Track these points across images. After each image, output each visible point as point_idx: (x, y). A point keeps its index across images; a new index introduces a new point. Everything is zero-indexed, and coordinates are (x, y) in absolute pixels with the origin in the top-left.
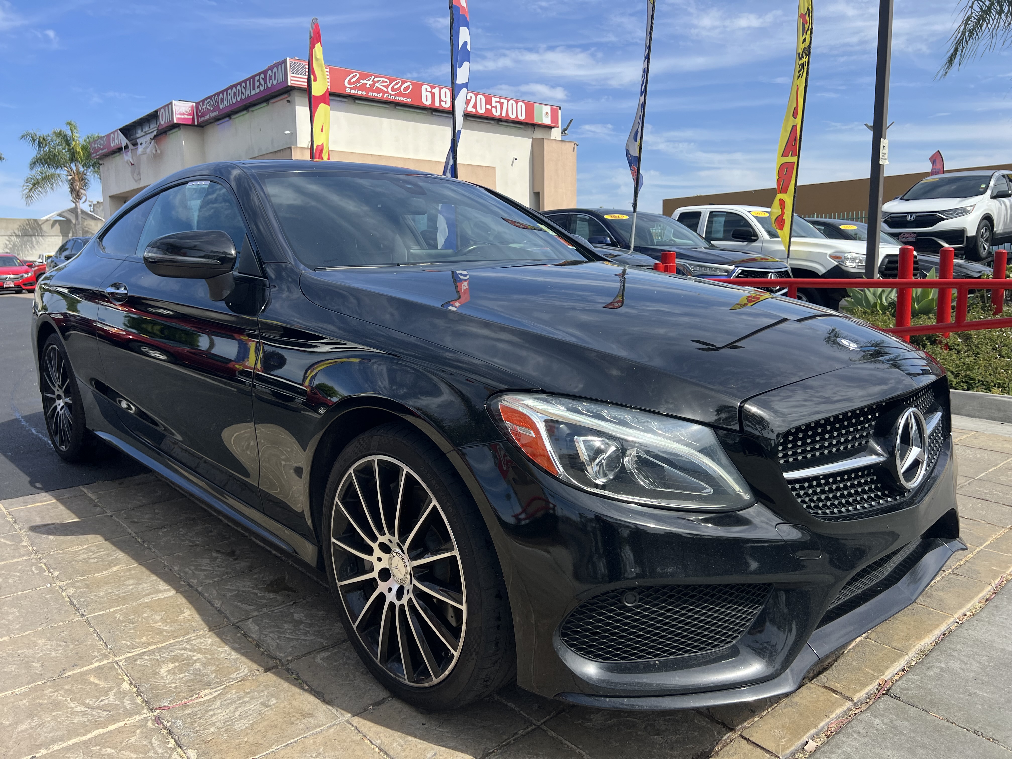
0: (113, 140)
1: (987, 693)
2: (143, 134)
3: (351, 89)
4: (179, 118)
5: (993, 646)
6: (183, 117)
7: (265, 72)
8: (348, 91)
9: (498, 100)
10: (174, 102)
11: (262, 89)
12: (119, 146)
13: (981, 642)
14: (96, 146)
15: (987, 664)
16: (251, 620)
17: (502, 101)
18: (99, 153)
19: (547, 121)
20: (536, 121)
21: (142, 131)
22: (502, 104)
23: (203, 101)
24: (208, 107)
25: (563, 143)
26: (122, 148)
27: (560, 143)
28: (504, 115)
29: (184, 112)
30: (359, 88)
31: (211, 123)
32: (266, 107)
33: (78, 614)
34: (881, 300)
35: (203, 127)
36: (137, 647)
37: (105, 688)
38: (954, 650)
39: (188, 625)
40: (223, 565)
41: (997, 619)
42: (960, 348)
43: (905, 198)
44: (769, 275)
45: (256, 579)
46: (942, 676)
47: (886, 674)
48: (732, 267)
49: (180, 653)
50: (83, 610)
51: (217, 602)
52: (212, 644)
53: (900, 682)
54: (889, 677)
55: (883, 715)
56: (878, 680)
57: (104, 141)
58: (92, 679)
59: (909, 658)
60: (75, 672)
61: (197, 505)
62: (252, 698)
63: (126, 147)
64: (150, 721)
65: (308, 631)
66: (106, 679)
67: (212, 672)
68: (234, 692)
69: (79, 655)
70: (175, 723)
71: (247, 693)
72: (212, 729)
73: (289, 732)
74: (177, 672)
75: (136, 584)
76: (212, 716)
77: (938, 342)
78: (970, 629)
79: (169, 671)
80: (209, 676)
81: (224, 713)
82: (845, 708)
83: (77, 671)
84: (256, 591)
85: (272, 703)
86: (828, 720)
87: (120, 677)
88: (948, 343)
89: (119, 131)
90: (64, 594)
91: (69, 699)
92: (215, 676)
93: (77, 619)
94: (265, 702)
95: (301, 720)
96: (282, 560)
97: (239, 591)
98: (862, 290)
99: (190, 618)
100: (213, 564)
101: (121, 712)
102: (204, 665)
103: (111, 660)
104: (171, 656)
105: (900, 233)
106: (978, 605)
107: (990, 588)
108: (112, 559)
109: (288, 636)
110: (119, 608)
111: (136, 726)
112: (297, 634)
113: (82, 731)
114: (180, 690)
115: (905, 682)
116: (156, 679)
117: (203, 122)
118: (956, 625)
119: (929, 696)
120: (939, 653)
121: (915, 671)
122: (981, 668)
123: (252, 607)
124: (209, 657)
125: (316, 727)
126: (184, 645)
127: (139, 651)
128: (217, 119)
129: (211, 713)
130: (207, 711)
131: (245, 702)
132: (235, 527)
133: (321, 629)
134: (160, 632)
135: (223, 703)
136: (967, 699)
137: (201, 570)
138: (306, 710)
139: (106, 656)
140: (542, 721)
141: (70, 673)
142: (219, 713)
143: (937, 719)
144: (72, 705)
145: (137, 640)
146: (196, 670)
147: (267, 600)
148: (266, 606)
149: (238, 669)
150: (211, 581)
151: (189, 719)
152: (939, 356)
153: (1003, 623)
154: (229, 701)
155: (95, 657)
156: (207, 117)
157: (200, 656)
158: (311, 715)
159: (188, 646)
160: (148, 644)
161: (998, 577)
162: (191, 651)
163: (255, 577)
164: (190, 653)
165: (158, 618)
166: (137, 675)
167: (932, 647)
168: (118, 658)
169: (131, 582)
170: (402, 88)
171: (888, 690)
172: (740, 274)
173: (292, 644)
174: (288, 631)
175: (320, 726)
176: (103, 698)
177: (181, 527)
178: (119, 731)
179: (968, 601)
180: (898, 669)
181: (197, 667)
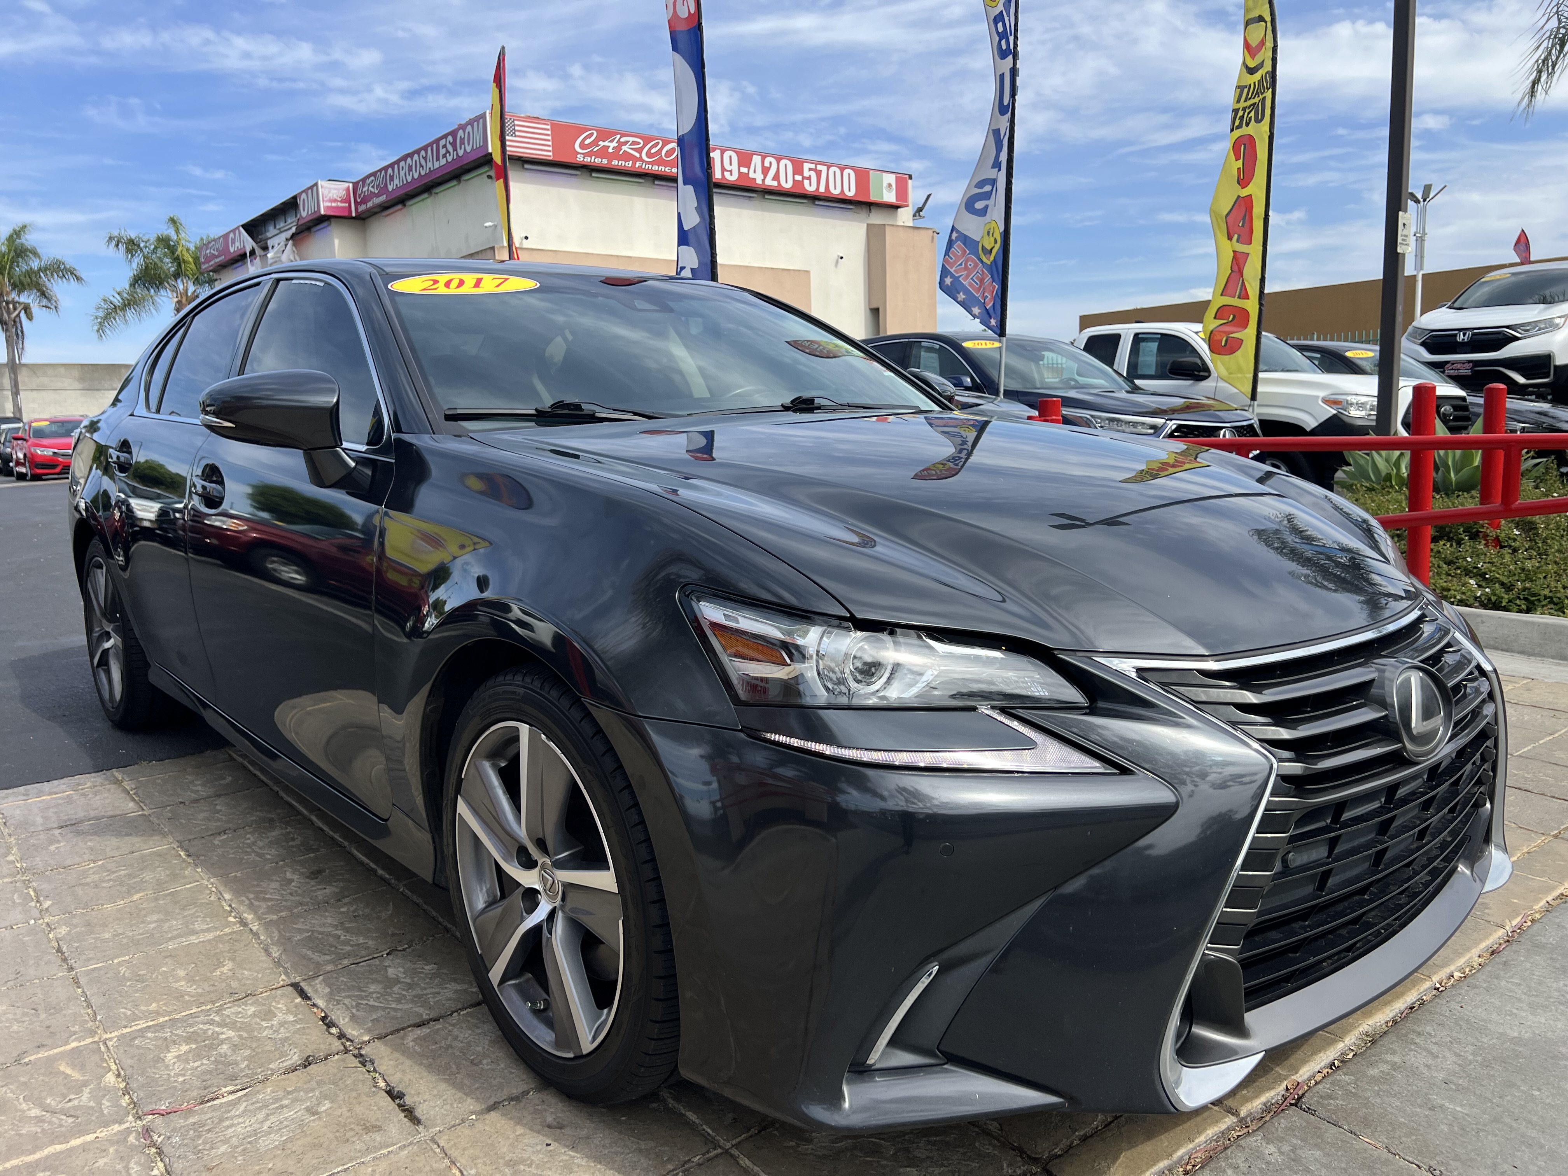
0: (233, 242)
1: (1461, 1106)
2: (277, 232)
3: (585, 155)
4: (328, 207)
5: (1486, 1028)
6: (334, 204)
7: (454, 133)
8: (580, 158)
9: (813, 166)
10: (320, 182)
11: (450, 159)
12: (241, 252)
13: (1468, 1022)
14: (208, 251)
15: (1471, 1057)
16: (321, 978)
17: (819, 167)
18: (212, 263)
19: (890, 197)
20: (873, 198)
21: (275, 227)
22: (819, 173)
23: (364, 180)
24: (371, 189)
25: (916, 232)
26: (245, 254)
27: (911, 230)
28: (822, 189)
29: (335, 196)
30: (597, 154)
31: (375, 213)
32: (456, 188)
33: (66, 967)
34: (1398, 468)
35: (364, 219)
36: (141, 1019)
37: (78, 1080)
38: (1419, 1034)
39: (224, 985)
40: (300, 891)
41: (1503, 983)
42: (1517, 544)
43: (1456, 305)
44: (1222, 432)
45: (343, 913)
46: (1393, 1076)
47: (1301, 1072)
48: (1160, 421)
49: (201, 1029)
50: (73, 961)
51: (275, 949)
52: (254, 1015)
53: (1320, 1086)
54: (1305, 1077)
55: (1281, 1140)
56: (1285, 1083)
57: (220, 245)
58: (62, 1068)
59: (1346, 1046)
60: (40, 1055)
61: (282, 798)
62: (295, 1100)
63: (253, 252)
64: (134, 1134)
65: (404, 995)
66: (82, 1068)
67: (243, 1060)
68: (269, 1090)
69: (51, 1030)
70: (169, 1138)
71: (289, 1093)
72: (223, 1149)
73: (339, 1154)
74: (190, 1058)
75: (162, 920)
76: (228, 1127)
77: (1481, 535)
78: (1454, 1000)
79: (178, 1057)
80: (237, 1064)
81: (247, 1123)
82: (1223, 1126)
83: (43, 1054)
84: (339, 932)
85: (323, 1109)
86: (1191, 1146)
87: (105, 1065)
88: (1497, 537)
89: (241, 229)
90: (51, 936)
91: (21, 1097)
92: (248, 1066)
93: (61, 974)
94: (312, 1108)
95: (362, 1135)
96: (389, 884)
97: (313, 932)
98: (1368, 454)
99: (230, 974)
100: (284, 890)
101: (93, 1118)
102: (235, 1047)
103: (96, 1039)
104: (188, 1033)
105: (1447, 362)
106: (1476, 960)
107: (1501, 932)
108: (135, 883)
109: (372, 1003)
110: (127, 958)
111: (110, 1141)
112: (386, 1000)
113: (30, 1147)
114: (188, 1086)
115: (1328, 1086)
116: (158, 1069)
117: (363, 212)
118: (1435, 992)
119: (1364, 1110)
120: (1394, 1039)
121: (1349, 1068)
122: (1459, 1065)
123: (328, 957)
124: (245, 1035)
125: (381, 1148)
126: (211, 1017)
127: (142, 1024)
128: (385, 208)
129: (227, 1123)
130: (221, 1120)
131: (282, 1107)
132: (331, 833)
133: (425, 992)
134: (180, 996)
135: (249, 1108)
136: (1426, 1116)
137: (265, 899)
138: (373, 1120)
139: (93, 1033)
140: (734, 1142)
141: (32, 1058)
142: (239, 1124)
143: (1371, 1147)
144: (24, 1106)
145: (142, 1008)
146: (221, 1056)
147: (352, 946)
148: (348, 955)
149: (283, 1055)
150: (275, 917)
151: (191, 1132)
152: (1482, 557)
153: (1511, 991)
154: (258, 1105)
155: (75, 1033)
156: (370, 204)
157: (231, 1033)
158: (378, 1128)
159: (217, 1019)
160: (158, 1013)
161: (1518, 915)
162: (219, 1025)
163: (342, 910)
164: (217, 1029)
165: (182, 973)
166: (130, 1062)
167: (1386, 1029)
168: (108, 1036)
169: (155, 917)
170: (663, 153)
171: (1300, 1098)
172: (1176, 430)
173: (374, 1016)
174: (374, 996)
175: (388, 1146)
176: (72, 1097)
177: (249, 833)
178: (85, 1148)
179: (1460, 955)
180: (1322, 1064)
181: (222, 1051)
